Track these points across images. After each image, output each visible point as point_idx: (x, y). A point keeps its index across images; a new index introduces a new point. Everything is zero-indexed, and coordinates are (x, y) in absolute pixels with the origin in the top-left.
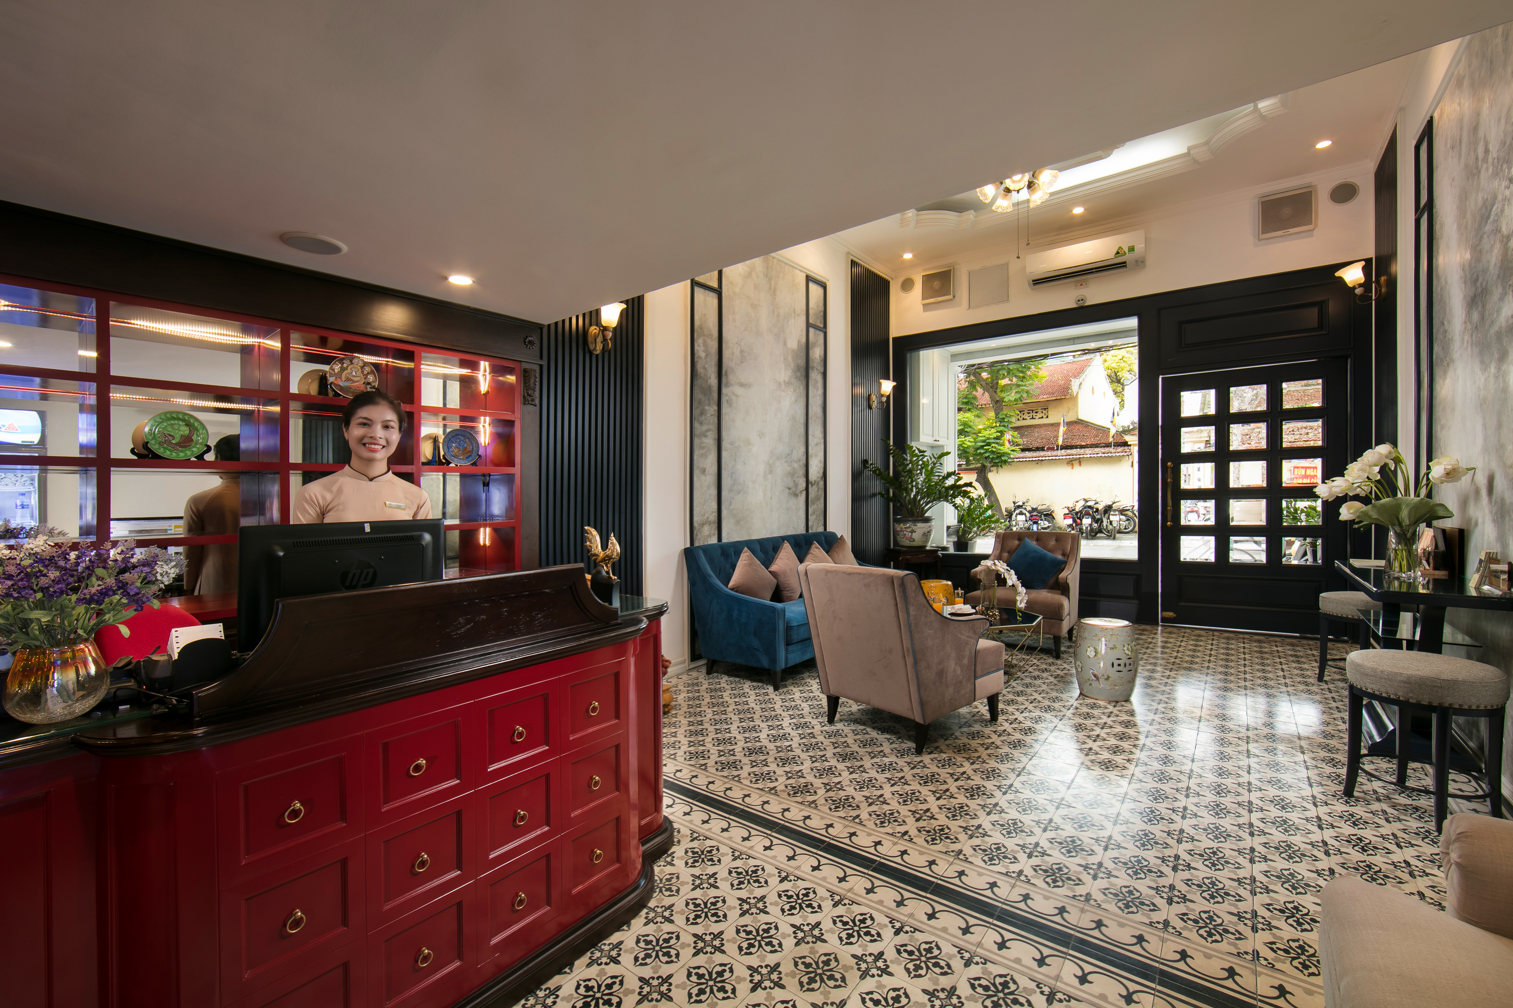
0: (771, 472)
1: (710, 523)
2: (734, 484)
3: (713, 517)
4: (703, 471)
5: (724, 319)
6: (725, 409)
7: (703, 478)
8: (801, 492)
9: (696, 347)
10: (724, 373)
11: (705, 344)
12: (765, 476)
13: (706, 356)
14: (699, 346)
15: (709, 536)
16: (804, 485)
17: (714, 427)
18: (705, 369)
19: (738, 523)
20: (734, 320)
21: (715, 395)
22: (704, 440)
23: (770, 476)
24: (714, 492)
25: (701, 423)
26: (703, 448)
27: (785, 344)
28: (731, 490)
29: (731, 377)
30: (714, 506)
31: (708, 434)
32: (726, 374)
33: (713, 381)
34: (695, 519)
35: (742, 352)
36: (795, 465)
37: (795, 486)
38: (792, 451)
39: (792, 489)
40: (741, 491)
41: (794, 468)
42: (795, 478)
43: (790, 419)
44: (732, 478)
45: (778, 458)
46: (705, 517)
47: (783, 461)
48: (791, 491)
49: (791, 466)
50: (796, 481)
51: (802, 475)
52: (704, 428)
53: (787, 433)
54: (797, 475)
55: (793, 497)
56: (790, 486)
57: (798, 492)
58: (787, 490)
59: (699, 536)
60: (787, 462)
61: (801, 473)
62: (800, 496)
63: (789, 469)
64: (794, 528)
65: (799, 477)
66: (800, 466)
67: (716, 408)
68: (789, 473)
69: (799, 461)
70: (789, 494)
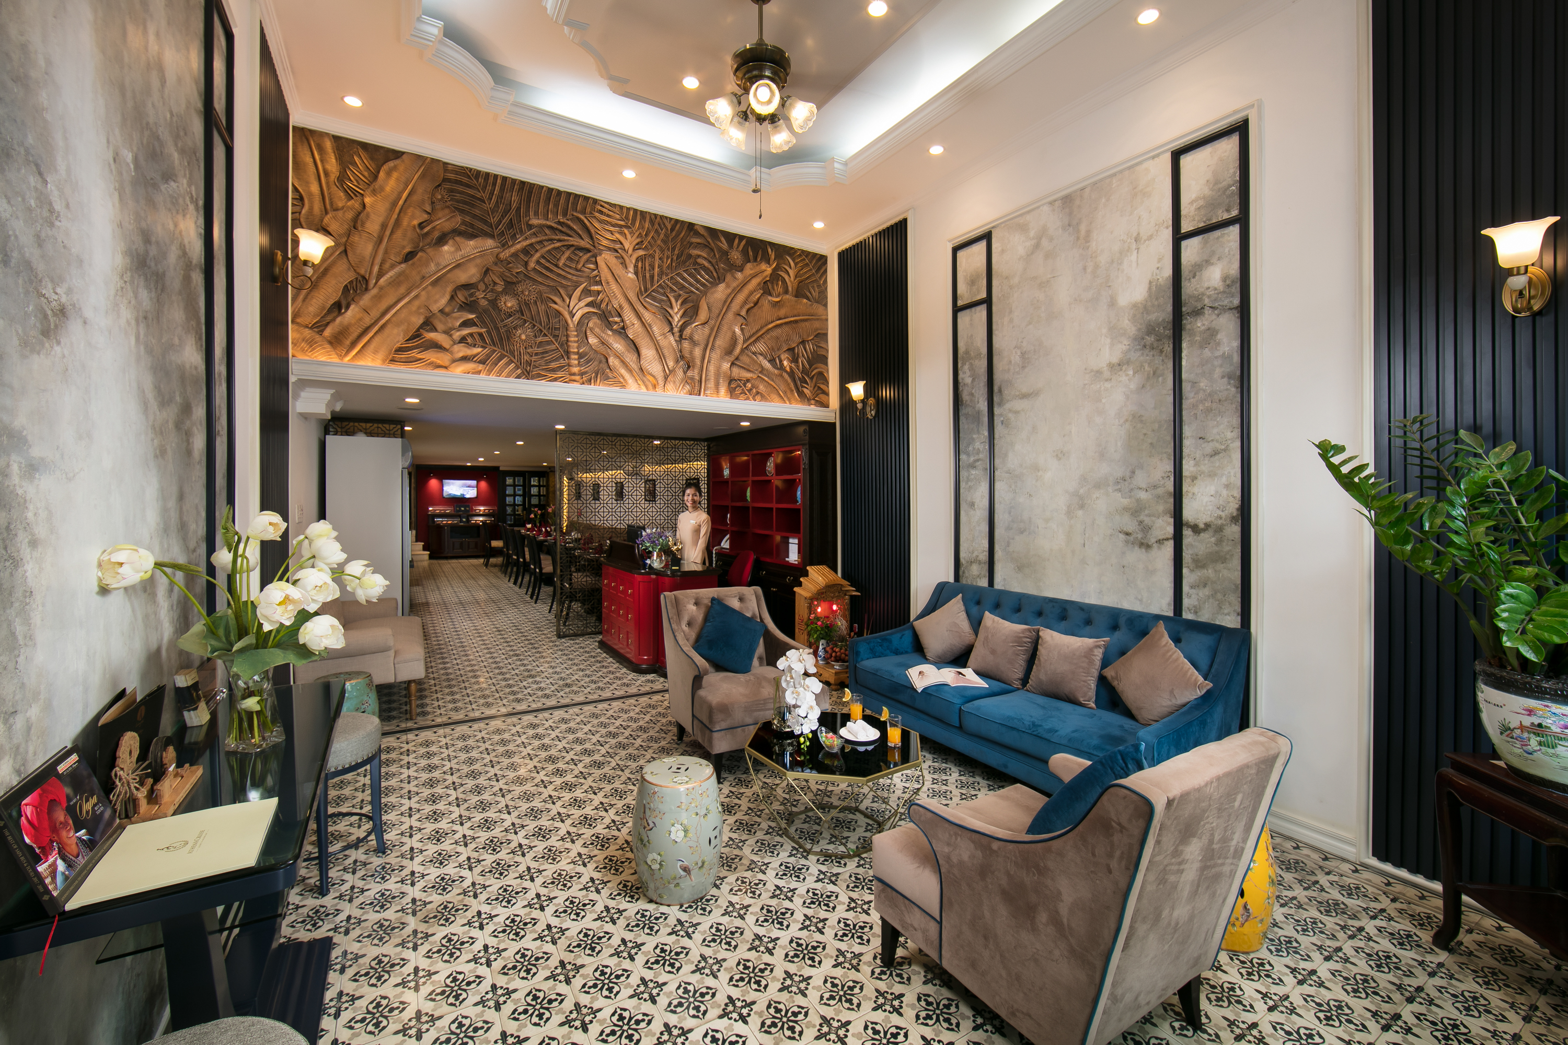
0: (1082, 507)
1: (980, 563)
2: (1013, 522)
3: (984, 556)
4: (972, 505)
5: (994, 327)
6: (999, 429)
7: (972, 512)
8: (1160, 542)
9: (961, 376)
10: (996, 388)
11: (972, 368)
12: (1070, 513)
13: (973, 380)
14: (964, 373)
15: (979, 577)
16: (1170, 530)
17: (984, 455)
18: (972, 394)
19: (1020, 568)
20: (1011, 321)
21: (986, 420)
22: (973, 471)
23: (1080, 513)
24: (985, 528)
25: (968, 455)
26: (973, 480)
27: (1112, 303)
28: (1009, 528)
29: (1006, 392)
30: (985, 544)
31: (978, 464)
32: (1000, 391)
33: (983, 406)
34: (963, 555)
35: (1023, 354)
36: (1143, 495)
37: (1142, 530)
38: (1133, 472)
39: (1134, 535)
40: (1025, 530)
41: (1138, 500)
42: (1142, 518)
43: (1127, 420)
44: (1010, 513)
45: (1098, 486)
46: (974, 555)
47: (1110, 490)
48: (1131, 538)
49: (1130, 497)
50: (1146, 522)
51: (1165, 512)
52: (972, 459)
53: (1119, 444)
54: (1147, 512)
55: (1136, 548)
56: (1130, 529)
57: (1153, 540)
58: (1122, 536)
59: (967, 574)
60: (1120, 490)
61: (1161, 508)
62: (1159, 548)
63: (1125, 502)
64: (1141, 601)
65: (1154, 516)
66: (1159, 497)
67: (986, 434)
68: (1126, 509)
69: (1155, 487)
70: (1127, 542)
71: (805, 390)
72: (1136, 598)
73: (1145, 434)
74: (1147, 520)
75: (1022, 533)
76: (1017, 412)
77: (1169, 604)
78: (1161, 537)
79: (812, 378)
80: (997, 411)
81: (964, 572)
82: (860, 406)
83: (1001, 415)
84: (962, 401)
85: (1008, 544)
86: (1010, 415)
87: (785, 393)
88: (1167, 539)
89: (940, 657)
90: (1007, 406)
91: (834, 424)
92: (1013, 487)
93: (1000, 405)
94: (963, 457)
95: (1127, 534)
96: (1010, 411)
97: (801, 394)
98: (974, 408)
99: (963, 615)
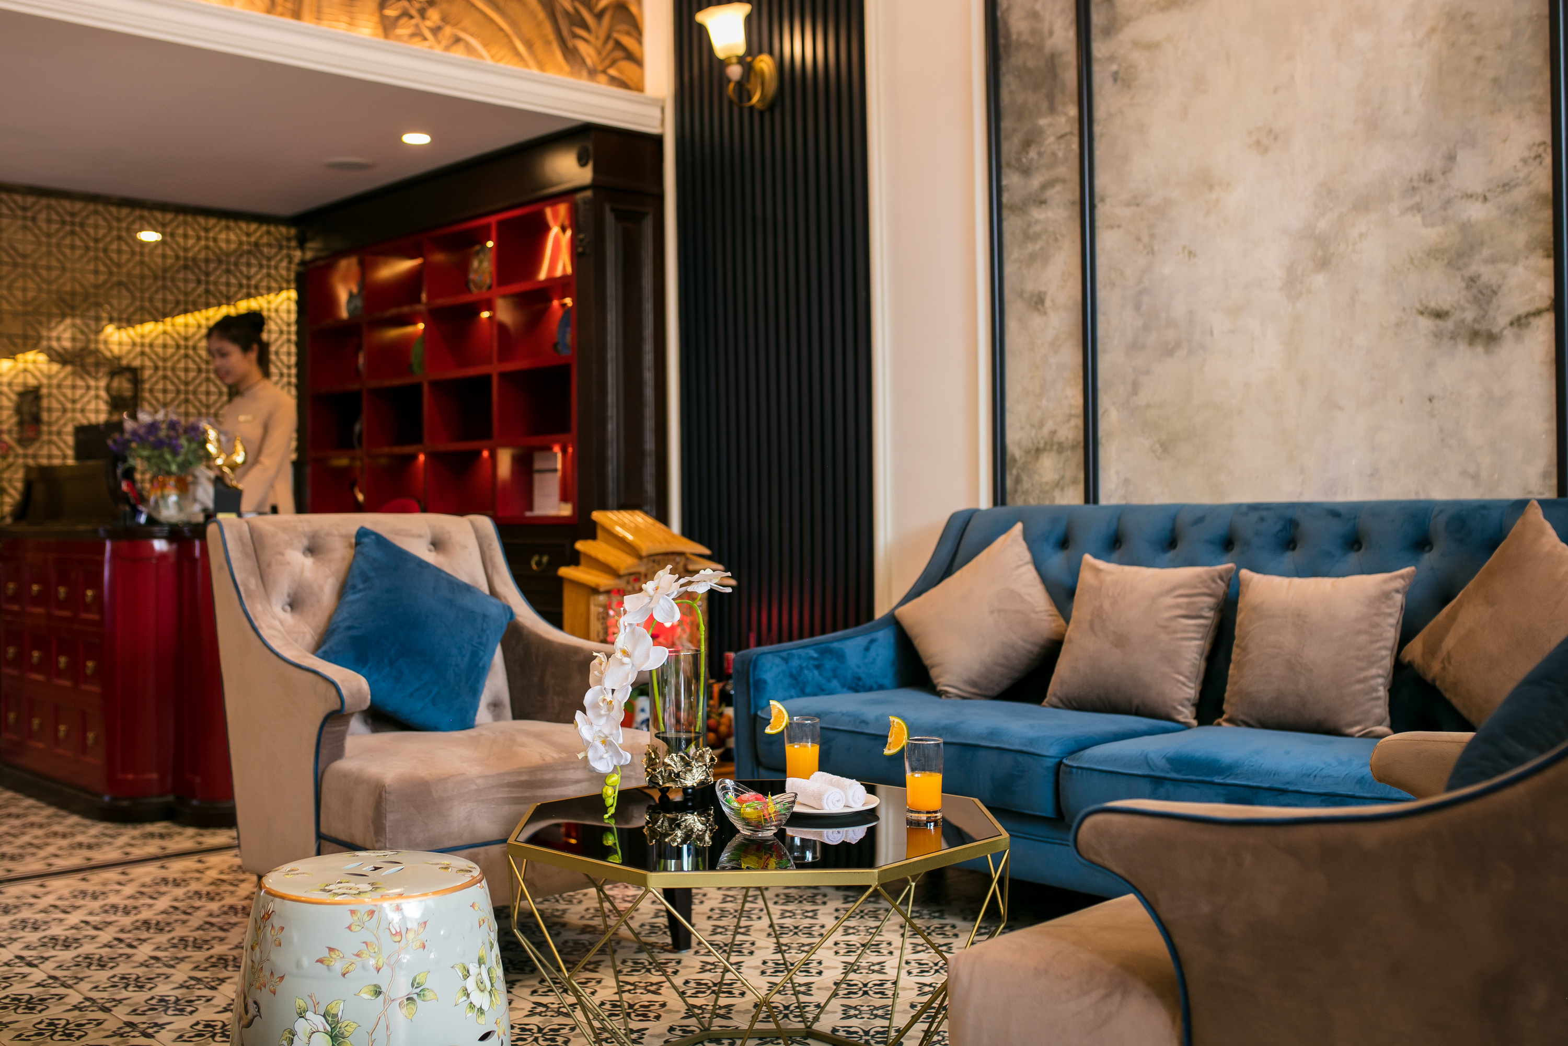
0: (1323, 263)
1: (1061, 448)
2: (1146, 328)
3: (1071, 431)
4: (1038, 302)
7: (1036, 320)
8: (1520, 322)
12: (1293, 284)
15: (1059, 485)
16: (1545, 288)
17: (1068, 171)
18: (1034, 15)
19: (1165, 448)
21: (1070, 76)
22: (1037, 214)
23: (1319, 280)
24: (1071, 356)
25: (1026, 172)
26: (1037, 236)
28: (1135, 346)
30: (1074, 397)
31: (1050, 193)
34: (1013, 436)
36: (1476, 212)
37: (1476, 300)
38: (1451, 158)
39: (1457, 316)
40: (1178, 345)
41: (1464, 227)
42: (1475, 268)
43: (1433, 30)
44: (1138, 307)
45: (1362, 205)
46: (1045, 431)
47: (1394, 209)
48: (1449, 324)
49: (1445, 221)
50: (1485, 278)
51: (1531, 247)
52: (1036, 181)
53: (1415, 92)
54: (1486, 252)
55: (1462, 347)
56: (1443, 301)
57: (1503, 321)
58: (1426, 323)
59: (1026, 484)
60: (1418, 208)
61: (1520, 237)
62: (1518, 338)
63: (1433, 234)
64: (1475, 477)
65: (1502, 259)
66: (1515, 210)
67: (1073, 111)
68: (1434, 253)
69: (1506, 187)
70: (1438, 335)
71: (582, 47)
72: (1464, 473)
73: (1479, 59)
74: (1487, 274)
75: (1170, 353)
76: (1152, 47)
77: (1545, 475)
78: (1522, 311)
79: (599, 16)
80: (1099, 49)
81: (1018, 480)
82: (735, 72)
83: (1111, 59)
84: (1008, 35)
85: (1135, 388)
86: (1139, 58)
87: (529, 45)
88: (1538, 313)
89: (974, 684)
90: (1128, 34)
91: (658, 140)
92: (1146, 239)
93: (1109, 31)
94: (1011, 179)
95: (1439, 315)
96: (1136, 44)
97: (570, 53)
98: (1040, 48)
99: (1029, 574)
